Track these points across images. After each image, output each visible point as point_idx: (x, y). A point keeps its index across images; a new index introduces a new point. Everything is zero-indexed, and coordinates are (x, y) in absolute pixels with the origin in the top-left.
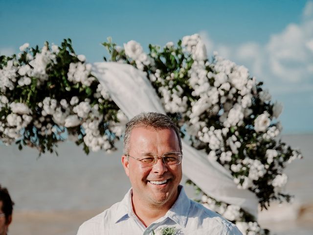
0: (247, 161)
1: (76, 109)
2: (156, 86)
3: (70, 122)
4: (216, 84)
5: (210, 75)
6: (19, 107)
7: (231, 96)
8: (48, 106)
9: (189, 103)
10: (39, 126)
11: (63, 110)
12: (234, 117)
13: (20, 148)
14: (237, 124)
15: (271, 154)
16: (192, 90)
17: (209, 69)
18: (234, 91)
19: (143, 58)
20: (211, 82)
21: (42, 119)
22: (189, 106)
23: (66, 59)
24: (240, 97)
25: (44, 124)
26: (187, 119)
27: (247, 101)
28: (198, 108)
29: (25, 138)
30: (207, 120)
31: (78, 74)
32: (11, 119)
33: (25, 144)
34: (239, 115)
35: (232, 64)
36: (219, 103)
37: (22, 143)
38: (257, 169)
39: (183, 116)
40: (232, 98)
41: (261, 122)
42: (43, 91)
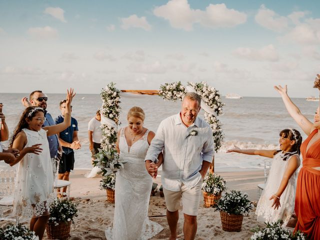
0: (213, 105)
1: (180, 94)
2: (196, 90)
3: (179, 96)
6: (170, 93)
8: (175, 92)
10: (173, 97)
11: (178, 94)
12: (211, 96)
14: (212, 98)
16: (203, 91)
17: (207, 87)
19: (194, 85)
20: (207, 89)
21: (174, 95)
22: (202, 94)
23: (179, 84)
26: (202, 96)
27: (214, 93)
28: (204, 94)
30: (206, 97)
31: (181, 87)
32: (168, 95)
35: (211, 86)
36: (208, 94)
37: (170, 100)
38: (215, 107)
40: (211, 92)
41: (217, 97)
42: (174, 90)
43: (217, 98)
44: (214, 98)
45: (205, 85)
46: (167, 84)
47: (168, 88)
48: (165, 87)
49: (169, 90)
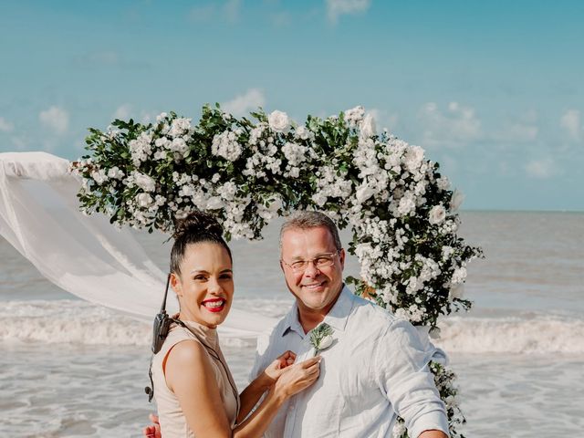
0: (418, 257)
1: (219, 190)
4: (387, 166)
5: (380, 156)
7: (402, 182)
9: (353, 186)
10: (175, 209)
11: (205, 190)
12: (406, 206)
13: (151, 231)
14: (409, 214)
15: (447, 251)
16: (358, 171)
17: (378, 149)
18: (406, 175)
20: (382, 163)
21: (179, 200)
22: (354, 190)
24: (412, 183)
25: (182, 205)
26: (350, 205)
27: (421, 188)
28: (363, 192)
29: (157, 220)
30: (373, 209)
31: (222, 149)
33: (157, 227)
34: (411, 204)
35: (405, 145)
36: (388, 188)
37: (153, 226)
38: (430, 268)
39: (347, 202)
40: (403, 181)
42: (181, 167)
43: (436, 214)
44: (422, 211)
45: (366, 128)
46: (132, 128)
47: (138, 149)
48: (120, 148)
49: (147, 166)
